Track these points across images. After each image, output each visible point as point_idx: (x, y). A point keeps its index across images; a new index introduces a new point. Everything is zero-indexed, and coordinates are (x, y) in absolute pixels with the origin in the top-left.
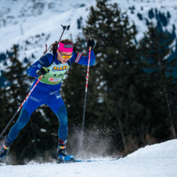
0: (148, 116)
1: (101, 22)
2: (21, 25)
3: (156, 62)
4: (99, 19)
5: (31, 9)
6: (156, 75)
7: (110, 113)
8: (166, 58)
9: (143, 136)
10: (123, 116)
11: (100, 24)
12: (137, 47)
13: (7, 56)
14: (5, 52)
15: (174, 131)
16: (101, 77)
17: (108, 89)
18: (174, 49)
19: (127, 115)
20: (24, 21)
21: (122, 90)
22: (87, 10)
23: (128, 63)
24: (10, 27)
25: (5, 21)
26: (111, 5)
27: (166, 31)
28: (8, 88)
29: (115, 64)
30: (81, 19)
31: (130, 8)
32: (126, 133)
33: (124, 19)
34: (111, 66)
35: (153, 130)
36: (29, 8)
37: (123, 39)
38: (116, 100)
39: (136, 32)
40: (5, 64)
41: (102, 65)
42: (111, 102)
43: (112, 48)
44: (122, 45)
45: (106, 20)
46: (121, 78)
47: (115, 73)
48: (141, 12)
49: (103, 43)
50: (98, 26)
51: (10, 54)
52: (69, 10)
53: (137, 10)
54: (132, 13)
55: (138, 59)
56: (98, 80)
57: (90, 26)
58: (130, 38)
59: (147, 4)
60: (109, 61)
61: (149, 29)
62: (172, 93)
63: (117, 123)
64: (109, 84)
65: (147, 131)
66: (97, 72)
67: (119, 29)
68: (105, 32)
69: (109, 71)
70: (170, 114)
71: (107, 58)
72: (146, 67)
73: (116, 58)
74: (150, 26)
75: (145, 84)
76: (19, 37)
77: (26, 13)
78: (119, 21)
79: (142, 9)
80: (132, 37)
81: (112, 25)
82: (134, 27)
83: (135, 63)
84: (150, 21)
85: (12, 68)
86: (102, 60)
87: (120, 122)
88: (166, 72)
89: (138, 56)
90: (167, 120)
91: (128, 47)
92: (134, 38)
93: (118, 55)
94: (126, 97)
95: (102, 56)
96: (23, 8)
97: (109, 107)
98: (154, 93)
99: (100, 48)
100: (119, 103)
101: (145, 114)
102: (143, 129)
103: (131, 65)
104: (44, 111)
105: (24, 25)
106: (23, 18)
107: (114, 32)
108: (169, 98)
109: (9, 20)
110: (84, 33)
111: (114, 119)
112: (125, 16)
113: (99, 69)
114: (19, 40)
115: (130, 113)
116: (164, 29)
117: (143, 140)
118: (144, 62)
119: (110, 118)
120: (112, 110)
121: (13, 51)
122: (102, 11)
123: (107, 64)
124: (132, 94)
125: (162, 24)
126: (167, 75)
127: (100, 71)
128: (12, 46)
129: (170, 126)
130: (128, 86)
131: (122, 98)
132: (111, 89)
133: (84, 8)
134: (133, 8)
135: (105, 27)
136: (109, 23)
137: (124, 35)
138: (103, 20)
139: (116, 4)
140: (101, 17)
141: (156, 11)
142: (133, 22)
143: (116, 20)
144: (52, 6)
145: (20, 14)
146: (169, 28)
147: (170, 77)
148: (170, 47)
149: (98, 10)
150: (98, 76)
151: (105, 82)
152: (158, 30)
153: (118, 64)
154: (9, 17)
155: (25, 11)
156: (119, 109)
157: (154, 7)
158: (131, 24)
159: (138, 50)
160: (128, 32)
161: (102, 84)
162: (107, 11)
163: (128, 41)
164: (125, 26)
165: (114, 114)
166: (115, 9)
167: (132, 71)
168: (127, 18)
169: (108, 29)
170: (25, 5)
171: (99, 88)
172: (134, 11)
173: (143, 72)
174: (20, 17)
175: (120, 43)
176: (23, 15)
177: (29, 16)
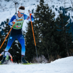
0: (58, 48)
1: (41, 11)
2: (10, 11)
3: (62, 27)
4: (40, 10)
5: (14, 5)
6: (62, 32)
7: (44, 46)
8: (66, 25)
9: (56, 55)
10: (49, 48)
11: (41, 12)
12: (55, 21)
13: (4, 23)
14: (4, 22)
15: (68, 54)
16: (41, 32)
17: (43, 37)
18: (69, 22)
19: (50, 47)
20: (11, 10)
21: (48, 37)
22: (36, 6)
23: (51, 27)
24: (6, 12)
25: (4, 10)
26: (45, 4)
27: (66, 15)
28: (5, 35)
29: (46, 27)
30: (33, 9)
31: (52, 6)
32: (50, 54)
33: (50, 10)
34: (44, 28)
35: (60, 53)
36: (13, 5)
37: (50, 18)
38: (46, 41)
39: (54, 15)
40: (4, 26)
41: (41, 28)
42: (44, 42)
43: (45, 21)
44: (49, 20)
45: (43, 10)
46: (48, 33)
47: (46, 31)
48: (57, 8)
49: (42, 19)
50: (40, 12)
51: (5, 23)
52: (29, 6)
53: (55, 7)
54: (53, 8)
55: (55, 26)
56: (39, 33)
57: (37, 12)
58: (52, 18)
59: (59, 5)
60: (44, 26)
61: (60, 14)
62: (68, 39)
63: (46, 50)
64: (44, 35)
65: (58, 54)
66: (39, 30)
67: (48, 14)
68: (43, 15)
69: (44, 30)
70: (67, 47)
71: (43, 25)
72: (58, 29)
73: (46, 25)
74: (60, 13)
75: (58, 36)
76: (9, 16)
77: (12, 7)
78: (48, 11)
79: (57, 6)
80: (53, 17)
81: (45, 12)
82: (54, 13)
83: (54, 27)
84: (60, 11)
85: (6, 28)
86: (41, 26)
87: (47, 50)
88: (66, 31)
89: (55, 24)
90: (66, 49)
91: (51, 21)
92: (54, 18)
93: (47, 24)
94: (50, 40)
95: (41, 24)
96: (11, 5)
97: (43, 44)
98: (61, 39)
99: (40, 21)
100: (47, 43)
101: (57, 47)
102: (56, 53)
103: (52, 28)
104: (18, 45)
105: (11, 11)
106: (11, 9)
107: (46, 15)
108: (67, 41)
109: (5, 9)
110: (34, 15)
111: (45, 48)
112: (50, 9)
113: (40, 29)
114: (9, 17)
115: (52, 47)
116: (65, 14)
117: (56, 57)
118: (57, 27)
119: (44, 48)
120: (44, 45)
121: (7, 21)
122: (42, 7)
123: (43, 27)
124: (52, 39)
125: (64, 12)
126: (66, 32)
127: (40, 30)
128: (6, 19)
129: (67, 52)
130: (51, 36)
131: (48, 41)
132: (44, 37)
133: (35, 5)
134: (54, 6)
135: (43, 13)
136: (44, 11)
137: (50, 16)
138: (42, 10)
139: (47, 4)
140: (41, 9)
141: (63, 7)
142: (54, 11)
143: (47, 10)
144: (22, 4)
145: (10, 7)
146: (67, 14)
147: (67, 33)
148: (68, 21)
149: (40, 6)
150: (40, 32)
151: (42, 34)
152: (63, 15)
153: (47, 27)
154: (6, 8)
155: (12, 6)
156: (47, 45)
157: (62, 6)
158: (53, 12)
159: (55, 22)
160: (52, 15)
161: (41, 35)
162: (44, 7)
163: (52, 19)
164: (50, 13)
165: (45, 47)
166: (47, 6)
167: (53, 30)
168: (51, 10)
169: (44, 14)
170: (12, 4)
171: (40, 36)
172: (54, 7)
173: (57, 31)
174: (10, 8)
175: (48, 19)
176: (11, 7)
177: (13, 8)
